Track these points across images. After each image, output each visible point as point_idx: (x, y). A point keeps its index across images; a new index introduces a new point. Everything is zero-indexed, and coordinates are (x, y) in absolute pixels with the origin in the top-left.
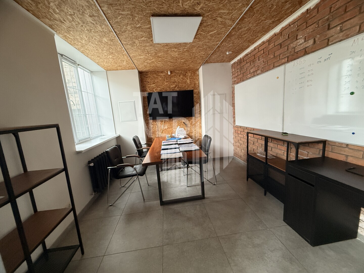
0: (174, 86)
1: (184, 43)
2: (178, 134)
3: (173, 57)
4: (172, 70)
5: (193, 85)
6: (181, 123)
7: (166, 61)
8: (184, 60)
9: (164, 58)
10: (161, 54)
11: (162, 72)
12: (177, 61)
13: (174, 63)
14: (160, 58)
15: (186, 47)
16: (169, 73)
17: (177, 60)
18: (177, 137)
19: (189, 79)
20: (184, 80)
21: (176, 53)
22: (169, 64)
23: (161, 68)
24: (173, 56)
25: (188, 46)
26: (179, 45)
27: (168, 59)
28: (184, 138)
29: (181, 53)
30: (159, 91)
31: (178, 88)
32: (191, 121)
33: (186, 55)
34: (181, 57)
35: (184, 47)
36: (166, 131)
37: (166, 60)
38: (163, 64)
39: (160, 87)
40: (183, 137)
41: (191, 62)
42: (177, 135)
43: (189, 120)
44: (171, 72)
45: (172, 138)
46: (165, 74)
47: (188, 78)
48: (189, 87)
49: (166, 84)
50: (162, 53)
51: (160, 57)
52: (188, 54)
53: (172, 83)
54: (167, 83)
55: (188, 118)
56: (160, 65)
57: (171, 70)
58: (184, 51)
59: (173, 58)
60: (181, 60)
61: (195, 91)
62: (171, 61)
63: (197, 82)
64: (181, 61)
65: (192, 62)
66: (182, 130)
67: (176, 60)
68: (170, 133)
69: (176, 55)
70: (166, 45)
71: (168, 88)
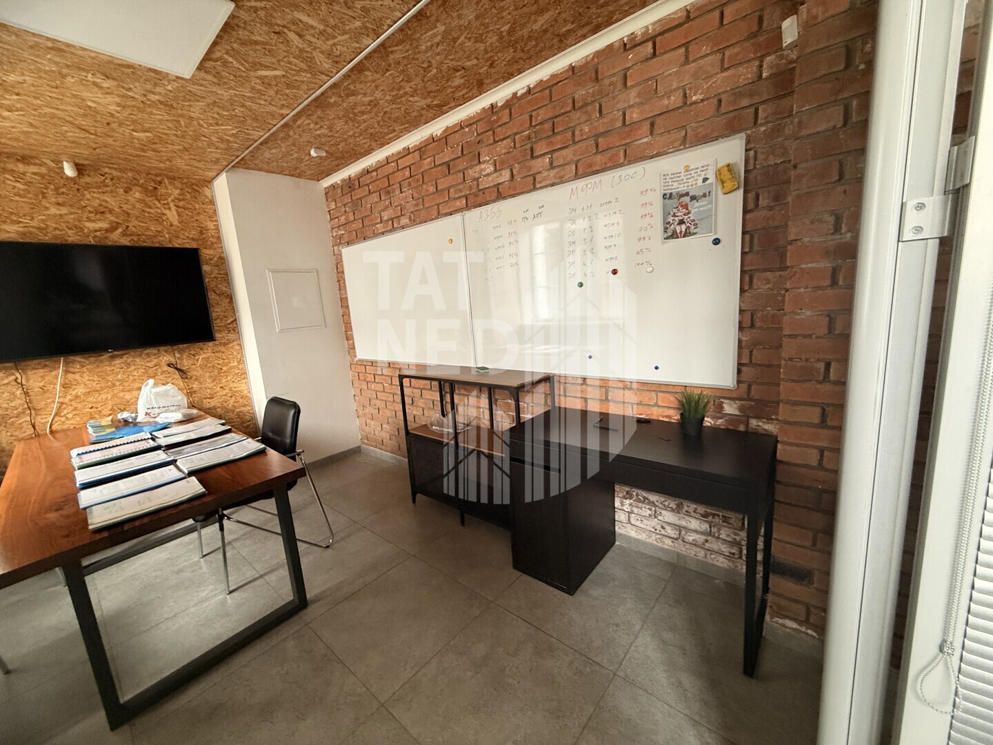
0: (105, 225)
1: (150, 70)
2: (149, 411)
3: (90, 107)
4: (86, 162)
5: (194, 233)
6: (156, 365)
7: (53, 116)
8: (149, 134)
9: (39, 102)
10: (20, 79)
11: (24, 159)
12: (114, 130)
13: (95, 134)
14: (15, 97)
15: (158, 89)
16: (69, 171)
17: (114, 126)
18: (148, 419)
19: (173, 208)
20: (151, 210)
21: (110, 99)
22: (70, 134)
23: (17, 139)
24: (90, 104)
25: (169, 88)
26: (124, 70)
27: (66, 111)
28: (181, 422)
29: (134, 103)
30: (11, 235)
31: (124, 234)
32: (201, 357)
33: (160, 117)
34: (134, 122)
35: (149, 86)
36: (79, 406)
37: (48, 110)
38: (31, 125)
39: (21, 222)
40: (178, 416)
41: (180, 150)
42: (147, 414)
43: (193, 352)
44: (79, 168)
45: (117, 427)
46: (43, 170)
47: (168, 204)
48: (177, 237)
49: (53, 210)
50: (23, 74)
51: (16, 91)
52: (167, 117)
53: (90, 212)
54: (64, 210)
55: (185, 345)
56: (13, 127)
57: (77, 161)
58: (149, 100)
59: (91, 112)
60: (133, 130)
61: (206, 253)
62: (80, 121)
63: (211, 225)
64: (133, 138)
65: (186, 149)
66: (166, 394)
67: (108, 124)
68: (104, 412)
69: (110, 103)
70: (50, 48)
71: (70, 232)
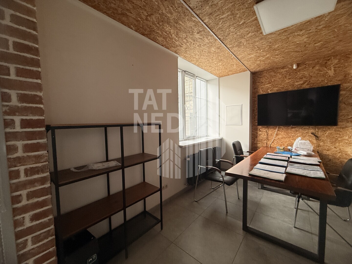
0: (302, 82)
1: (317, 18)
2: (296, 148)
3: (298, 43)
4: (301, 62)
5: (341, 77)
6: (306, 133)
7: (288, 52)
8: (321, 43)
9: (284, 49)
11: (283, 68)
13: (301, 52)
14: (278, 51)
15: (321, 23)
16: (295, 67)
17: (307, 46)
18: (295, 151)
19: (333, 68)
20: (322, 73)
21: (304, 37)
22: (294, 55)
23: (281, 63)
25: (327, 19)
26: (307, 24)
27: (291, 48)
28: (306, 156)
29: (313, 34)
30: (275, 91)
31: (308, 84)
33: (324, 33)
34: (314, 41)
35: (317, 24)
36: (279, 141)
37: (287, 50)
38: (283, 57)
39: (278, 87)
40: (305, 153)
41: (337, 43)
43: (324, 130)
44: (298, 65)
46: (287, 69)
47: (331, 68)
48: (331, 81)
49: (287, 81)
50: (279, 44)
51: (278, 49)
52: (328, 32)
53: (298, 79)
54: (290, 80)
55: (321, 126)
56: (279, 60)
57: (298, 63)
58: (318, 29)
59: (298, 45)
60: (315, 44)
62: (296, 49)
64: (315, 46)
65: (341, 41)
66: (305, 143)
67: (305, 46)
68: (285, 145)
69: (304, 39)
70: (283, 32)
71: (290, 87)
